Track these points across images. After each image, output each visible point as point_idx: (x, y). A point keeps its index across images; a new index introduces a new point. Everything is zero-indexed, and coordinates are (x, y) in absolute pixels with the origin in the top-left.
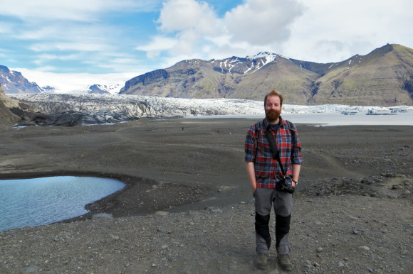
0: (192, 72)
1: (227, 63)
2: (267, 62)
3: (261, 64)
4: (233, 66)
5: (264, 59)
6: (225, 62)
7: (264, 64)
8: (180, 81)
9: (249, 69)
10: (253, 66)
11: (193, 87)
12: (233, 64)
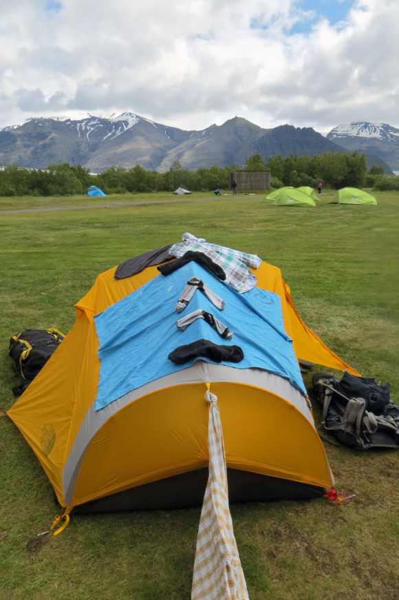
0: (42, 136)
1: (86, 125)
2: (129, 127)
3: (122, 129)
4: (92, 129)
5: (126, 123)
6: (84, 124)
7: (126, 129)
8: (29, 146)
9: (110, 134)
10: (113, 130)
11: (45, 154)
12: (92, 126)
